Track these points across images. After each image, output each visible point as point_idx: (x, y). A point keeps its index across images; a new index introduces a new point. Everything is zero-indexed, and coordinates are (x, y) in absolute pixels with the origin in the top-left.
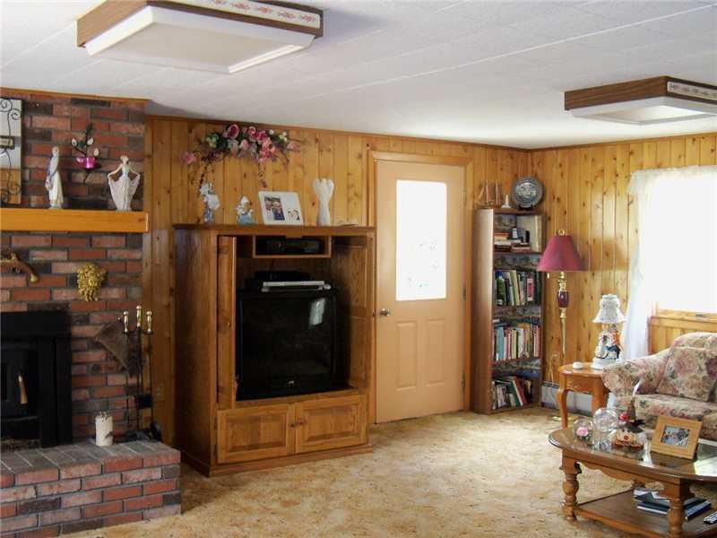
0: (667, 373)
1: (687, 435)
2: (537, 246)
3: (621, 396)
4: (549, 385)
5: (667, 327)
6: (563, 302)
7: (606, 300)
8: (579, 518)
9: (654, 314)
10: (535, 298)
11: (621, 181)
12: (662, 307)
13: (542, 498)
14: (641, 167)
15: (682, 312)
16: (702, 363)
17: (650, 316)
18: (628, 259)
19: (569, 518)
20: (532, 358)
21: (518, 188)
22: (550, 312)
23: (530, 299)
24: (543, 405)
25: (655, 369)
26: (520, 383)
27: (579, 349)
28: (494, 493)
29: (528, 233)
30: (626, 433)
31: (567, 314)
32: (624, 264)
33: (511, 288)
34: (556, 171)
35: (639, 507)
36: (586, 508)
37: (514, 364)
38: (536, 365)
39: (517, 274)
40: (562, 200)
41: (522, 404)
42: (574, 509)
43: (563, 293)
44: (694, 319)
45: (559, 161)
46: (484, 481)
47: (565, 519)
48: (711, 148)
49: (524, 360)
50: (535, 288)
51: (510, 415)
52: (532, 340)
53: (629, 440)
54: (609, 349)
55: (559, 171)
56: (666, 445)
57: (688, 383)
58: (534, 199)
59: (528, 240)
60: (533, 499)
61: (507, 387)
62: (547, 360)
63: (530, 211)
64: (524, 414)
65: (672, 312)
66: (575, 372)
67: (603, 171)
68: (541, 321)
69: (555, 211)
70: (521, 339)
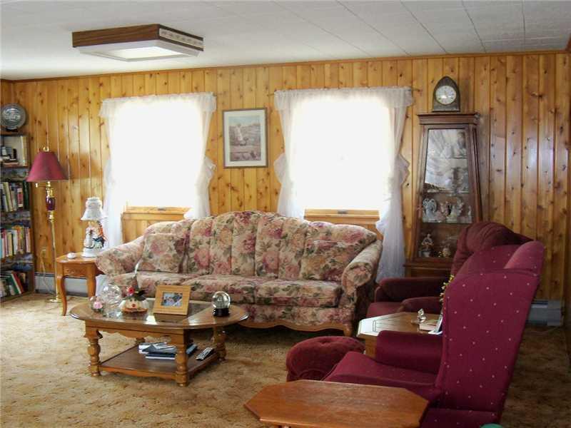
0: (145, 255)
1: (181, 298)
2: (24, 161)
3: (113, 276)
4: (42, 275)
5: (136, 220)
6: (51, 206)
7: (90, 202)
8: (103, 373)
9: (125, 211)
10: (25, 204)
11: (93, 106)
12: (131, 205)
13: (67, 363)
14: (109, 96)
15: (148, 208)
16: (172, 244)
17: (122, 213)
18: (101, 169)
19: (95, 375)
20: (26, 254)
21: (4, 112)
22: (38, 215)
23: (21, 205)
24: (37, 291)
25: (135, 253)
26: (17, 275)
27: (65, 243)
28: (25, 366)
29: (15, 151)
30: (133, 302)
31: (54, 215)
32: (99, 173)
33: (5, 197)
34: (36, 100)
35: (147, 357)
36: (107, 364)
37: (9, 261)
38: (29, 260)
39: (9, 185)
40: (43, 123)
41: (20, 292)
42: (98, 366)
43: (50, 199)
44: (159, 212)
45: (39, 90)
46: (12, 358)
47: (92, 376)
48: (164, 81)
49: (19, 256)
50: (24, 197)
51: (13, 302)
52: (25, 239)
53: (136, 307)
54: (96, 240)
55: (40, 99)
56: (165, 307)
57: (162, 261)
58: (18, 122)
59: (15, 156)
60: (61, 366)
61: (7, 280)
62: (37, 255)
63: (16, 133)
64: (24, 300)
65: (140, 208)
66: (69, 260)
67: (77, 99)
68: (30, 223)
69: (37, 132)
70: (15, 238)
